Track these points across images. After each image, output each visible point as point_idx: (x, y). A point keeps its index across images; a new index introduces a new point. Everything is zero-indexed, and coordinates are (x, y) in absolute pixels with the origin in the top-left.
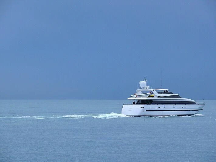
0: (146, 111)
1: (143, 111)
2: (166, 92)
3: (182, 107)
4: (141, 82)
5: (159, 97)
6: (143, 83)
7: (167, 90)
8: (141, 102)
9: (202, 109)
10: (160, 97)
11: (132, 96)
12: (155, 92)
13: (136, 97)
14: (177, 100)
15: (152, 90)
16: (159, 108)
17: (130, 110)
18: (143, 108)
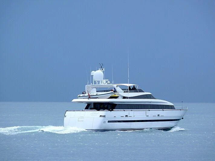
0: (109, 122)
1: (104, 122)
2: (133, 89)
4: (93, 73)
5: (124, 98)
6: (98, 74)
7: (134, 86)
9: (183, 118)
10: (127, 98)
11: (80, 97)
12: (118, 89)
13: (89, 97)
15: (115, 86)
16: (127, 117)
17: (80, 120)
18: (104, 116)
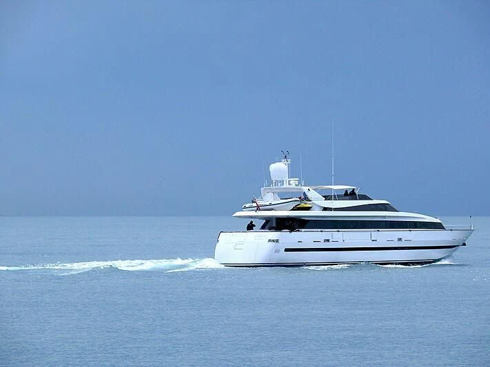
0: (287, 250)
1: (277, 251)
3: (400, 239)
4: (273, 167)
5: (325, 209)
6: (279, 168)
7: (354, 189)
8: (274, 225)
9: (464, 244)
10: (331, 209)
11: (245, 208)
12: (312, 194)
13: (258, 209)
14: (385, 217)
15: (305, 189)
16: (327, 243)
17: (238, 247)
18: (277, 241)
